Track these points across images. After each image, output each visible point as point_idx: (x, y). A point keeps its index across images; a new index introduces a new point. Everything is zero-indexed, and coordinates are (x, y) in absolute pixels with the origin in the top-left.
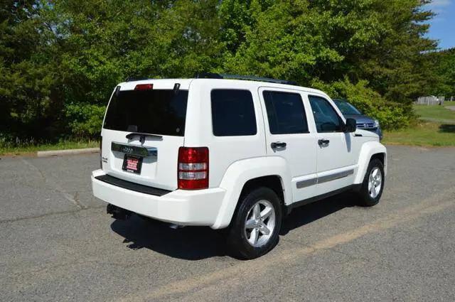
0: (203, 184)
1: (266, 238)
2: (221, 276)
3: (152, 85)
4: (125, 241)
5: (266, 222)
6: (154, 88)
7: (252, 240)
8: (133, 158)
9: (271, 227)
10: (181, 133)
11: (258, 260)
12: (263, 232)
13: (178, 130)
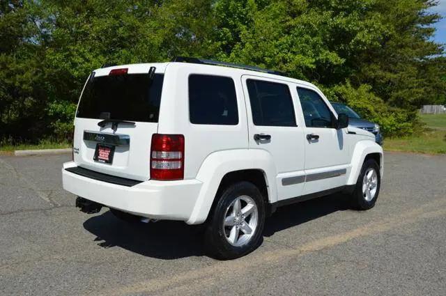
0: (178, 174)
1: (247, 237)
2: (196, 276)
3: (127, 69)
4: (96, 240)
5: (248, 220)
6: (129, 72)
7: (232, 238)
8: (105, 148)
9: (253, 225)
10: (155, 120)
11: (237, 261)
12: (244, 231)
13: (152, 116)
